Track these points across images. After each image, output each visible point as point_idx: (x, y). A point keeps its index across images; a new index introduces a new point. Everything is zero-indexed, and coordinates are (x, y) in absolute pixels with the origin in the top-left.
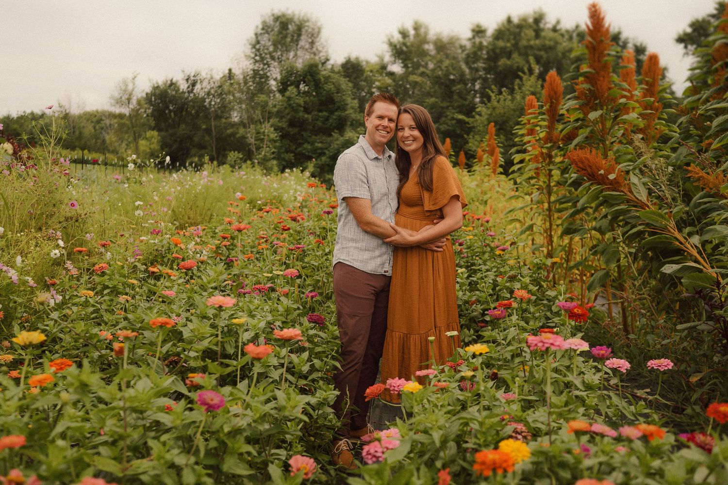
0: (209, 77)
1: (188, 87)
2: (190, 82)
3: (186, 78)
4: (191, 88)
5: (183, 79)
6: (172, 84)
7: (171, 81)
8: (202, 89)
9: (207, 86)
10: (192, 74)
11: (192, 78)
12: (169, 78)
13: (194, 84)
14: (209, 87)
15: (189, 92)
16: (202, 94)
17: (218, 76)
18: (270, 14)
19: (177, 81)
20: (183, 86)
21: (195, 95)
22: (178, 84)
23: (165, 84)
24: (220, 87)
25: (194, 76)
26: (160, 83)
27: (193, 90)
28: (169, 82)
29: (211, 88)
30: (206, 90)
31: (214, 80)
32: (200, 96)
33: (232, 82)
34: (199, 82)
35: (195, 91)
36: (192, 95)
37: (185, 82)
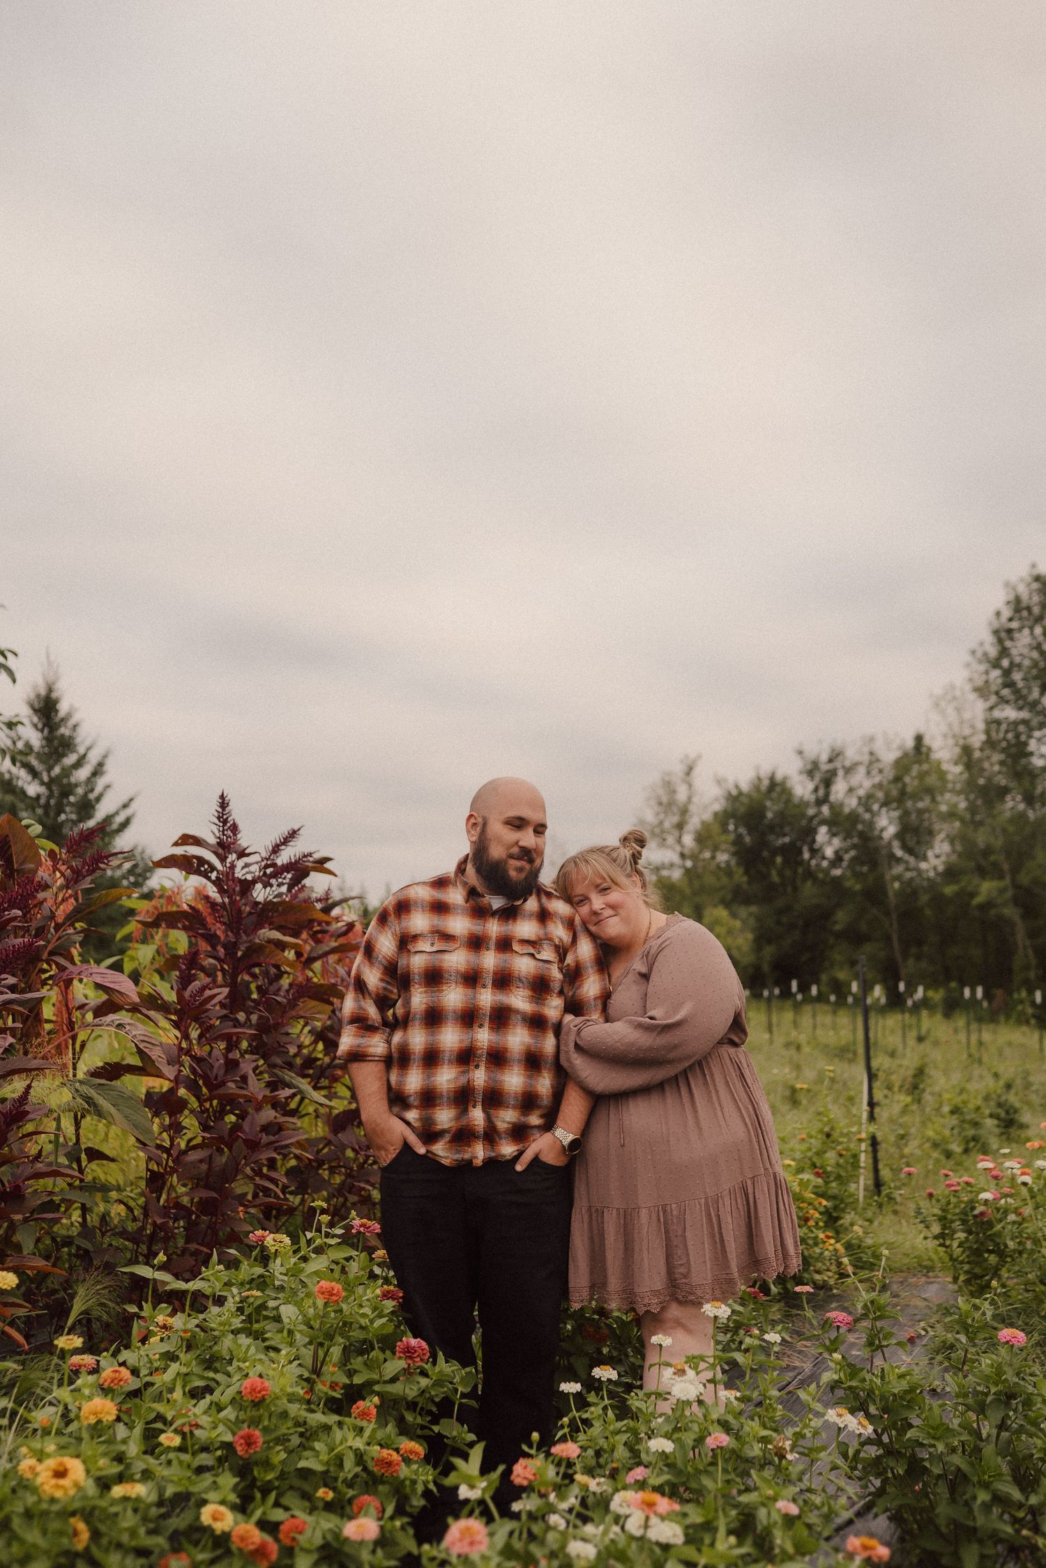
0: (866, 758)
1: (816, 790)
2: (818, 777)
3: (809, 767)
4: (821, 792)
5: (801, 773)
6: (776, 787)
7: (772, 779)
8: (851, 790)
9: (863, 782)
10: (824, 757)
11: (825, 767)
12: (765, 772)
13: (828, 782)
14: (867, 784)
15: (820, 802)
16: (852, 803)
17: (889, 756)
18: (1029, 579)
19: (785, 778)
20: (803, 789)
21: (832, 808)
22: (789, 785)
23: (757, 788)
24: (897, 779)
25: (830, 761)
26: (745, 787)
27: (827, 794)
28: (766, 783)
29: (874, 786)
30: (861, 792)
31: (880, 766)
32: (847, 810)
33: (925, 767)
34: (841, 773)
35: (832, 798)
36: (825, 810)
37: (804, 777)
